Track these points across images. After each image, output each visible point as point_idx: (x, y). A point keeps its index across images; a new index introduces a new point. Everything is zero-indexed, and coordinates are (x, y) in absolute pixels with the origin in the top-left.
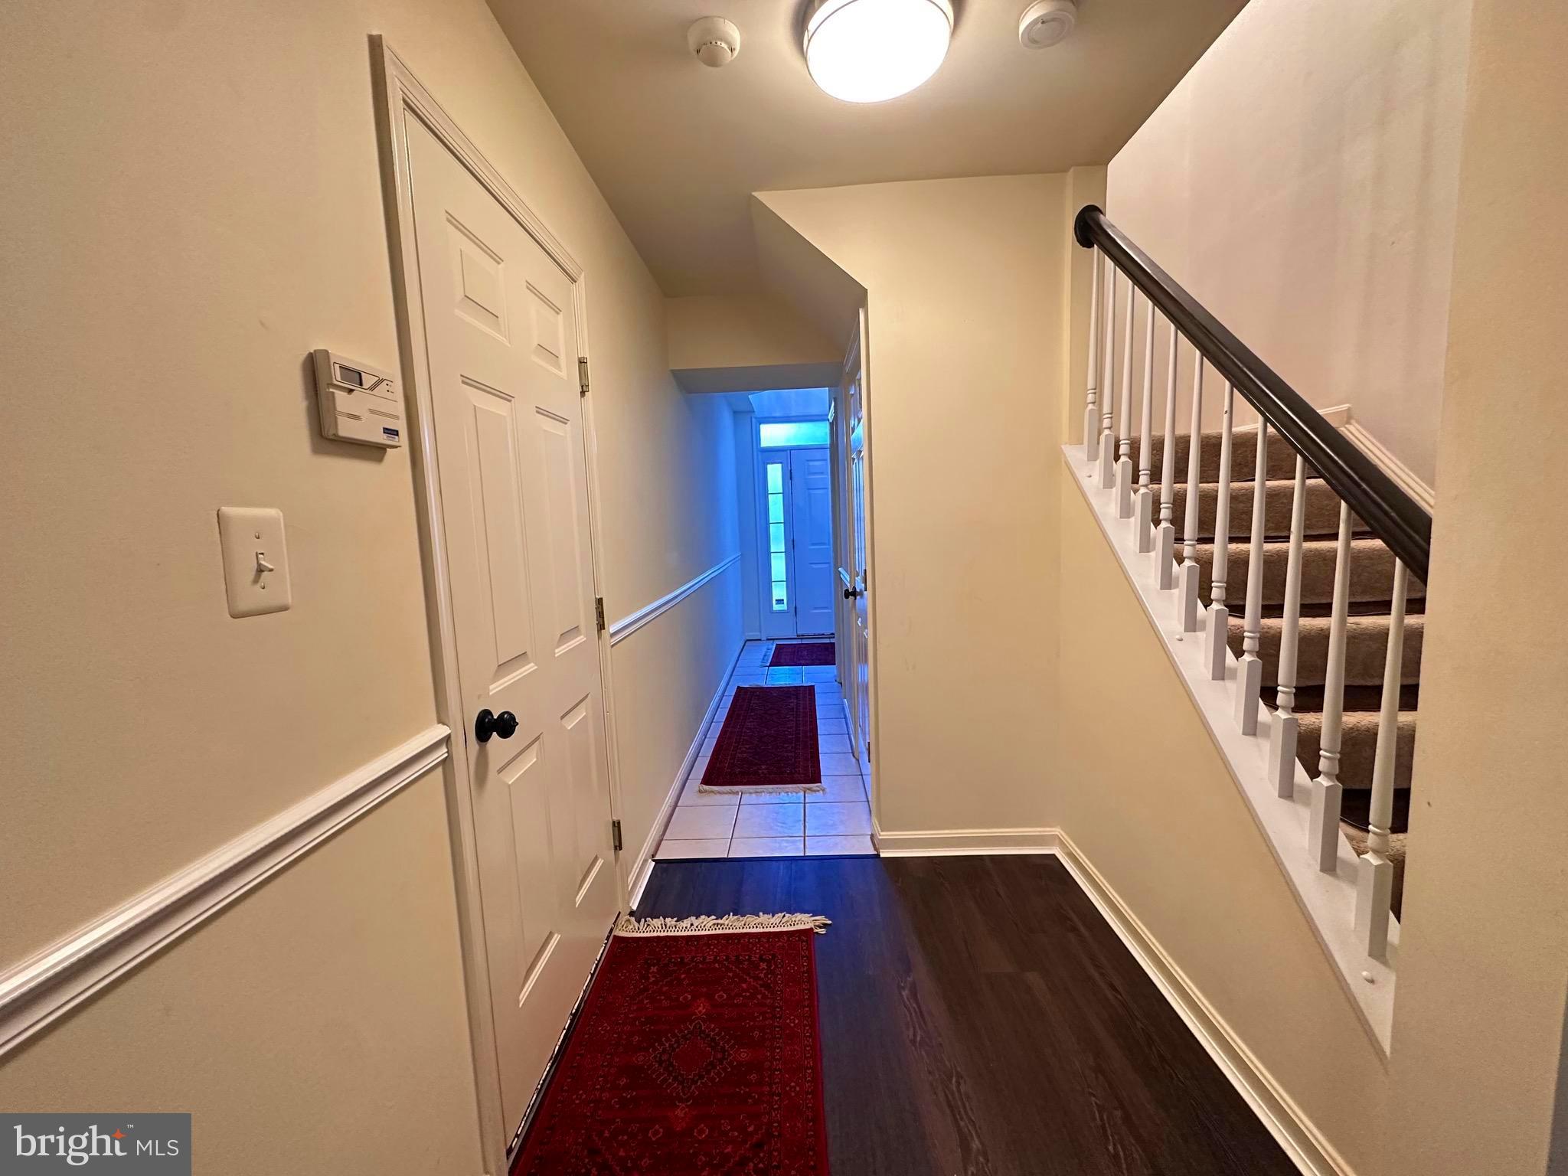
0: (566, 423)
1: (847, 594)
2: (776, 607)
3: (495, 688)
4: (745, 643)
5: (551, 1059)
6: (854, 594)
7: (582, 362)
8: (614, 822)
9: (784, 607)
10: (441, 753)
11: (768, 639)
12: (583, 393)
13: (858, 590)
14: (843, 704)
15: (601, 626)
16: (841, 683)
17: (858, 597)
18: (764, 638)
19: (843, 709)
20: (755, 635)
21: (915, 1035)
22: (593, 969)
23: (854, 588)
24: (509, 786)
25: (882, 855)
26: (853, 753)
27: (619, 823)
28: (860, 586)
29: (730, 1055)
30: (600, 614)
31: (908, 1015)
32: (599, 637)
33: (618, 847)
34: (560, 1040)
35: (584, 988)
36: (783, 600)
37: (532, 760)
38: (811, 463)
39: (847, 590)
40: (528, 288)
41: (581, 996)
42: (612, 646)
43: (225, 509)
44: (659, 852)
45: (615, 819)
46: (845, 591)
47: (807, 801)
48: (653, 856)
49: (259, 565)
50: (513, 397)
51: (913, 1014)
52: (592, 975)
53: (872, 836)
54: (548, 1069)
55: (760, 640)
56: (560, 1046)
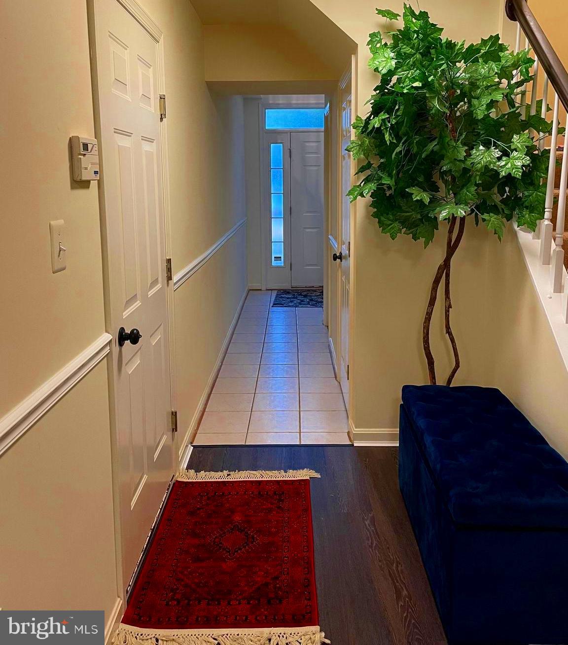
0: (153, 142)
1: (335, 257)
2: (274, 263)
3: (126, 314)
4: (249, 292)
5: (143, 550)
6: (340, 257)
7: (162, 98)
8: (172, 413)
9: (281, 263)
10: (107, 350)
11: (267, 290)
12: (161, 119)
13: (343, 254)
14: (328, 342)
15: (170, 278)
16: (328, 327)
17: (343, 260)
18: (264, 288)
19: (329, 346)
20: (256, 286)
21: (372, 543)
22: (161, 506)
23: (341, 253)
24: (129, 375)
25: (355, 445)
26: (336, 377)
27: (176, 413)
28: (345, 252)
29: (257, 540)
30: (169, 270)
31: (368, 533)
32: (168, 285)
33: (175, 429)
34: (147, 542)
35: (157, 516)
36: (280, 257)
37: (137, 362)
38: (307, 144)
39: (335, 255)
40: (138, 59)
41: (155, 520)
42: (175, 291)
43: (52, 223)
44: (195, 441)
45: (173, 410)
46: (334, 255)
47: (301, 410)
48: (191, 443)
49: (60, 248)
50: (132, 134)
51: (372, 533)
52: (161, 509)
53: (348, 433)
54: (141, 555)
55: (261, 290)
56: (147, 545)
